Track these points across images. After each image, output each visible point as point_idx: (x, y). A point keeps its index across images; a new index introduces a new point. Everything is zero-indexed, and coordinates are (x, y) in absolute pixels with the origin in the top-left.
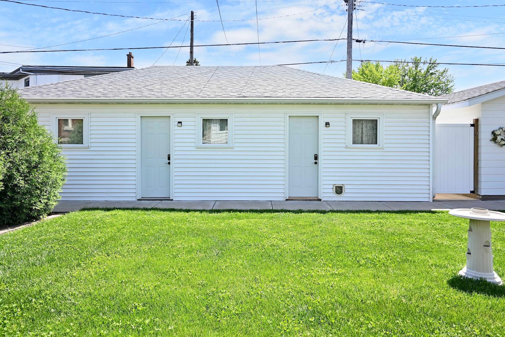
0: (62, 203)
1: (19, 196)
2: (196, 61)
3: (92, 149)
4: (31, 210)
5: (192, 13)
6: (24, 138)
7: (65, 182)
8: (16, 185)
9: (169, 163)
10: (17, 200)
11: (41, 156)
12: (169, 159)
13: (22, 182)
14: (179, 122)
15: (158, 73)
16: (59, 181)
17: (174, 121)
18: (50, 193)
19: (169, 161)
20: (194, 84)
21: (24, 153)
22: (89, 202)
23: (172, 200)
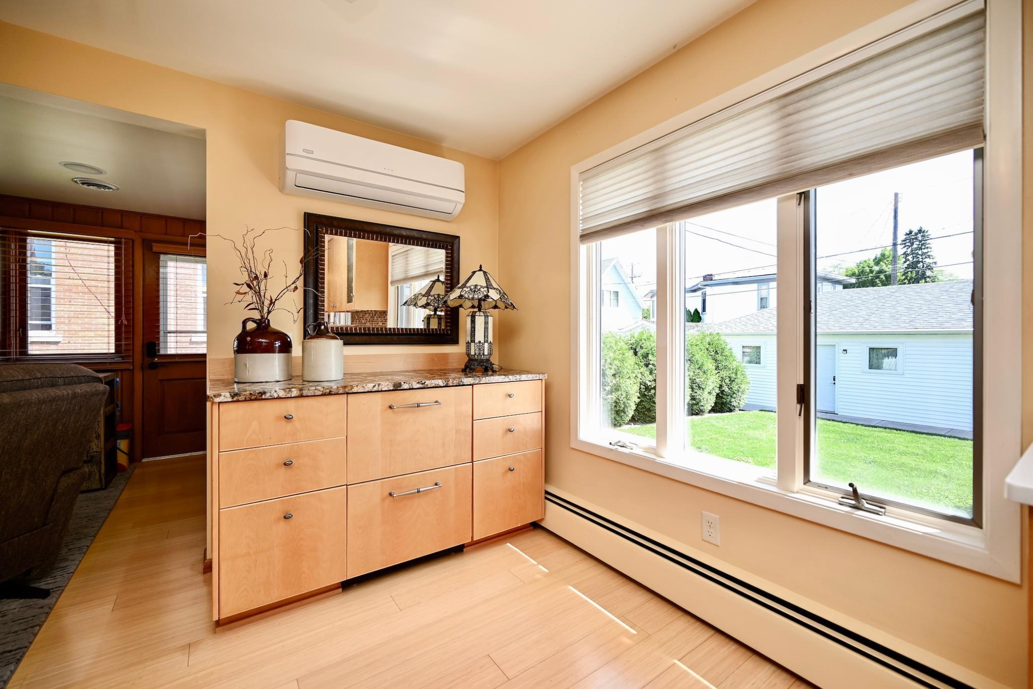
0: (747, 405)
1: (725, 397)
2: (923, 230)
3: (767, 368)
4: (731, 405)
5: (896, 195)
6: (727, 364)
7: (750, 391)
8: (724, 391)
9: (834, 383)
10: (724, 398)
11: (736, 374)
12: (834, 380)
13: (727, 389)
14: (844, 350)
15: (829, 300)
16: (746, 390)
17: (839, 350)
18: (740, 397)
19: (834, 382)
20: (864, 313)
21: (728, 373)
22: (765, 407)
23: (837, 414)
